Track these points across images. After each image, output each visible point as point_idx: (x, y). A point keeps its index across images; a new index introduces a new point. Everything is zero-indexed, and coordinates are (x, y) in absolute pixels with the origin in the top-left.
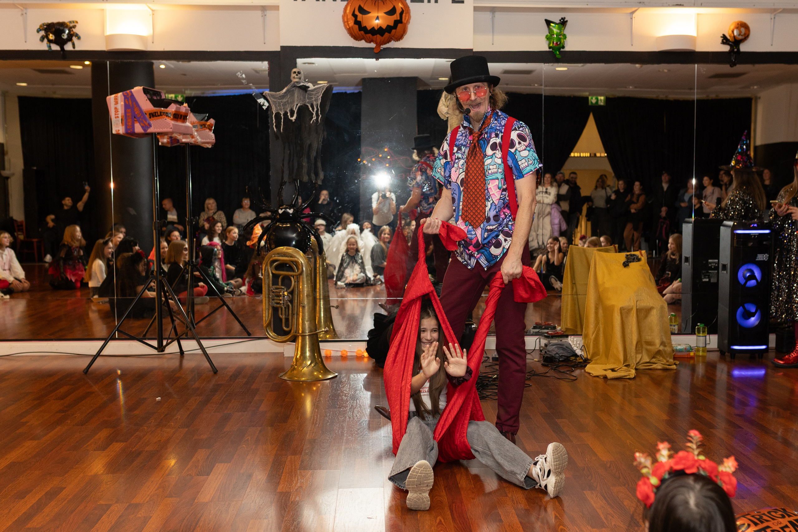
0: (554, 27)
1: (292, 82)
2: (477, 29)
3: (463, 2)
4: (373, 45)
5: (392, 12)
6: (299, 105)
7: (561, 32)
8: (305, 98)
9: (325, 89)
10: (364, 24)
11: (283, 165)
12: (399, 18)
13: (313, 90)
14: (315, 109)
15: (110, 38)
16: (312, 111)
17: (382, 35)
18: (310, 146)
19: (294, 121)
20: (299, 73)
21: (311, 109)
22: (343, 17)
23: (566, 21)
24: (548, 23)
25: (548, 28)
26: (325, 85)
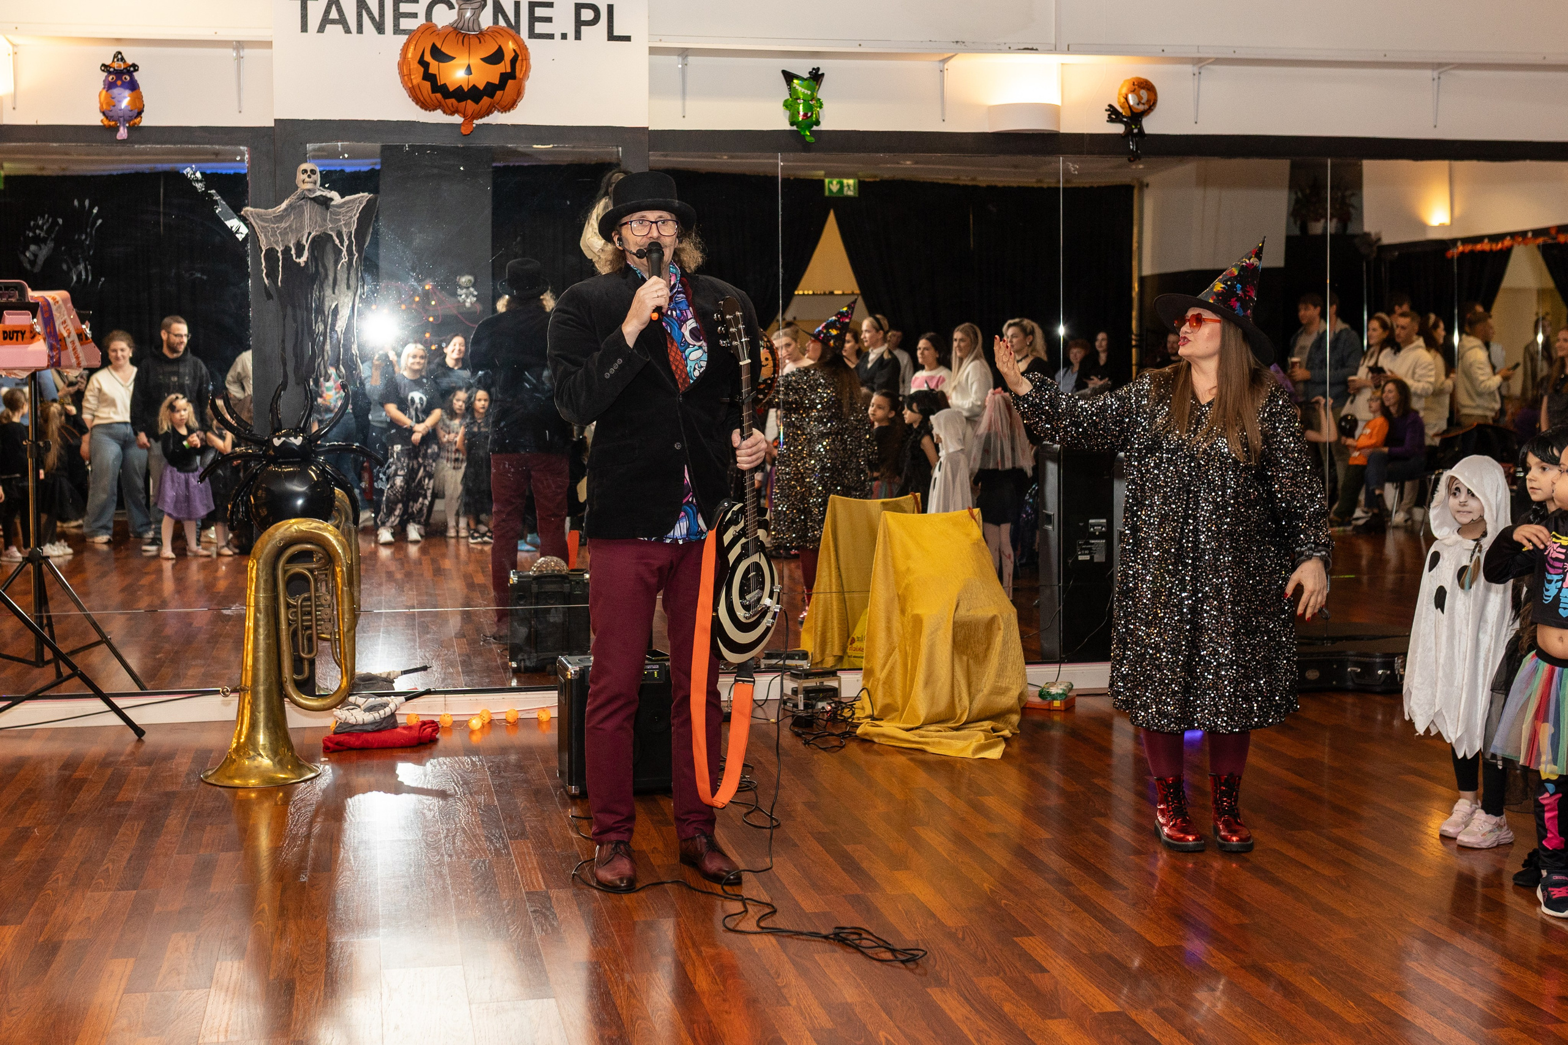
0: (800, 85)
1: (299, 191)
2: (656, 88)
3: (627, 39)
4: (457, 119)
5: (495, 58)
6: (313, 234)
7: (812, 94)
8: (325, 220)
9: (363, 204)
10: (441, 81)
11: (284, 349)
12: (509, 70)
13: (340, 206)
14: (346, 242)
16: (339, 244)
17: (477, 101)
18: (336, 312)
19: (303, 265)
20: (313, 172)
21: (337, 242)
22: (401, 66)
23: (823, 75)
24: (788, 77)
25: (790, 89)
26: (365, 196)
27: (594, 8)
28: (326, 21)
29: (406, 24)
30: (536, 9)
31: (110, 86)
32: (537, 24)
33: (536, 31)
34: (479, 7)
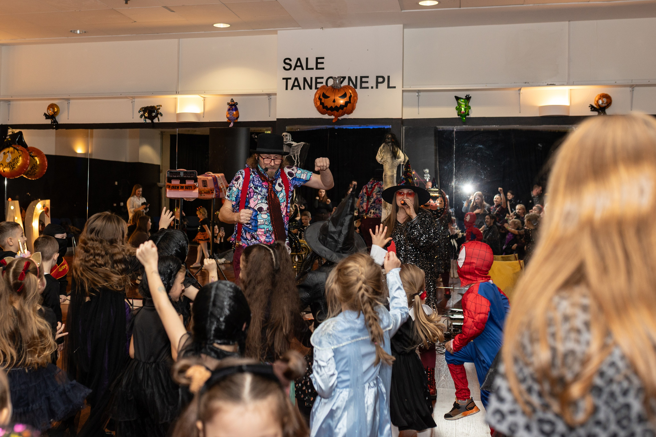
0: (462, 101)
2: (405, 104)
3: (395, 87)
4: (333, 117)
5: (344, 96)
7: (466, 104)
8: (290, 151)
9: (302, 146)
10: (326, 105)
12: (348, 100)
14: (296, 159)
15: (178, 115)
17: (338, 111)
20: (286, 136)
21: (293, 158)
22: (314, 99)
23: (471, 97)
24: (457, 98)
25: (458, 102)
26: (303, 143)
27: (383, 77)
28: (294, 86)
29: (319, 86)
30: (363, 79)
31: (229, 109)
32: (363, 84)
33: (363, 86)
34: (342, 79)
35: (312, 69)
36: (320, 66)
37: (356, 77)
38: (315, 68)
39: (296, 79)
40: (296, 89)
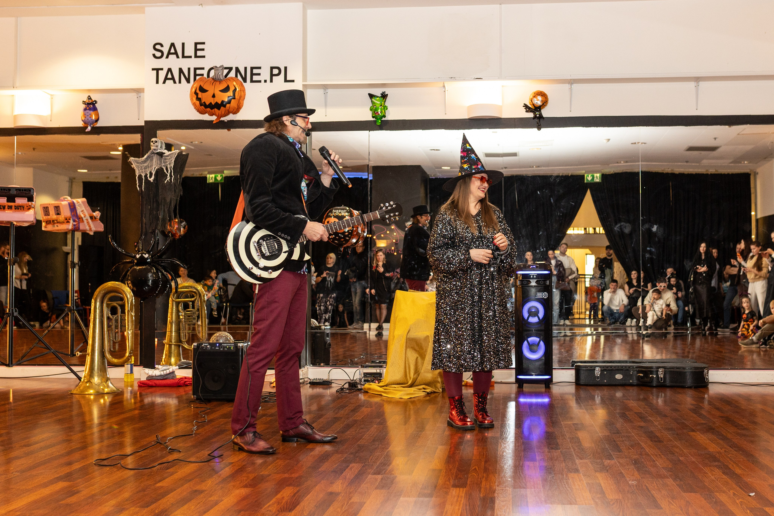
0: (377, 100)
1: (151, 151)
4: (214, 118)
5: (226, 90)
6: (156, 168)
7: (382, 104)
8: (161, 162)
9: (177, 155)
10: (203, 101)
11: (145, 218)
12: (232, 95)
13: (168, 156)
14: (169, 172)
15: (15, 117)
16: (166, 172)
17: (219, 109)
18: (165, 202)
19: (152, 181)
20: (156, 142)
21: (165, 171)
22: (190, 94)
23: (387, 95)
24: (371, 96)
25: (372, 101)
26: (177, 151)
27: (279, 68)
28: (166, 78)
29: (198, 78)
30: (254, 70)
31: (85, 109)
32: (254, 76)
33: (254, 79)
34: (227, 70)
35: (190, 57)
36: (199, 53)
37: (246, 68)
38: (193, 56)
39: (170, 70)
40: (169, 82)
